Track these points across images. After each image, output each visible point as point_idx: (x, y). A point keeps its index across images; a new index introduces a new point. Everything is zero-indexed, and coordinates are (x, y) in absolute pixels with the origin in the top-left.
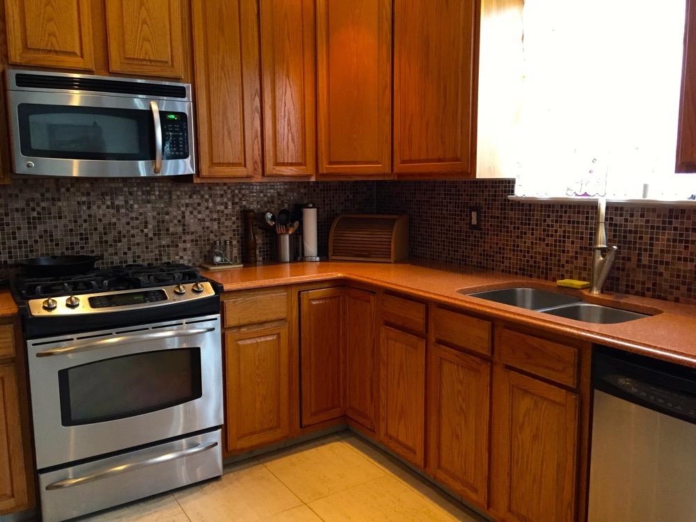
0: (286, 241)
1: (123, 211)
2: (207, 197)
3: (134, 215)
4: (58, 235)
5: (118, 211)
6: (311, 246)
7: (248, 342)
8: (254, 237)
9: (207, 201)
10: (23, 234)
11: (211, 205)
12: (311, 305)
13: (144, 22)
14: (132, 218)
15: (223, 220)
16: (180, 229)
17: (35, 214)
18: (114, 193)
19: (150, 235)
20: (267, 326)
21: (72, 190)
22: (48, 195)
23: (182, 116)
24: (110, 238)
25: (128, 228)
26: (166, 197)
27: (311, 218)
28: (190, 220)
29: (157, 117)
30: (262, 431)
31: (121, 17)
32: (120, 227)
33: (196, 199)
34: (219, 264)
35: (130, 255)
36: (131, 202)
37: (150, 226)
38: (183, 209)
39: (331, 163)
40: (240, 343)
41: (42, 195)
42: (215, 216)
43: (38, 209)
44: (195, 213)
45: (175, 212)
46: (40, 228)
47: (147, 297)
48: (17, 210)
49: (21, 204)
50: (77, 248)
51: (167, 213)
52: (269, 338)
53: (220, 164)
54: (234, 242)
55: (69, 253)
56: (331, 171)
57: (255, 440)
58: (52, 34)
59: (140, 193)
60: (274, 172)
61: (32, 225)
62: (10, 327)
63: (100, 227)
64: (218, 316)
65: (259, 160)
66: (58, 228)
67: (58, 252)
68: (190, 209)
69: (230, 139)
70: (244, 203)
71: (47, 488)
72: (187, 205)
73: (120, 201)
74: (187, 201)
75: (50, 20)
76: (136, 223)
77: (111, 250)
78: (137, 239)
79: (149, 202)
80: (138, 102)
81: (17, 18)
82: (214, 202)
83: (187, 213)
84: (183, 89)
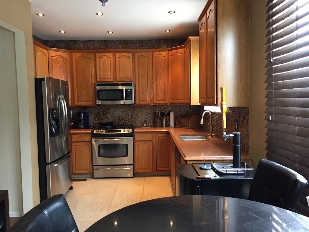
0: (164, 121)
1: (123, 112)
2: (144, 109)
3: (126, 113)
4: (109, 117)
5: (122, 112)
6: (172, 123)
7: (141, 145)
8: (156, 120)
9: (144, 110)
10: (102, 117)
11: (145, 111)
12: (159, 138)
13: (124, 69)
14: (125, 114)
15: (148, 115)
16: (137, 117)
17: (105, 113)
18: (121, 108)
19: (130, 118)
20: (147, 142)
21: (113, 107)
22: (108, 108)
23: (131, 90)
24: (120, 118)
25: (124, 116)
26: (134, 109)
27: (172, 115)
28: (139, 115)
29: (124, 90)
30: (145, 169)
31: (119, 69)
32: (122, 116)
33: (141, 109)
34: (145, 126)
35: (125, 123)
36: (125, 110)
37: (129, 116)
38: (138, 112)
39: (172, 100)
40: (139, 145)
41: (106, 108)
42: (146, 114)
43: (105, 111)
44: (141, 113)
45: (135, 112)
46: (106, 116)
47: (117, 131)
48: (101, 112)
49: (102, 110)
50: (113, 121)
51: (134, 113)
52: (147, 145)
53: (141, 101)
54: (151, 121)
55: (111, 121)
56: (173, 102)
57: (143, 171)
58: (105, 75)
59: (127, 108)
60: (156, 103)
61: (104, 115)
62: (90, 135)
63: (118, 116)
64: (132, 137)
65: (152, 99)
66: (109, 115)
67: (109, 121)
68: (139, 112)
69: (144, 94)
70: (154, 111)
71: (95, 170)
72: (139, 111)
73: (123, 110)
74: (139, 110)
75: (105, 72)
76: (126, 115)
77: (120, 121)
78: (126, 119)
79: (129, 110)
80: (120, 87)
81: (99, 72)
82: (146, 110)
83: (139, 113)
84: (131, 84)
